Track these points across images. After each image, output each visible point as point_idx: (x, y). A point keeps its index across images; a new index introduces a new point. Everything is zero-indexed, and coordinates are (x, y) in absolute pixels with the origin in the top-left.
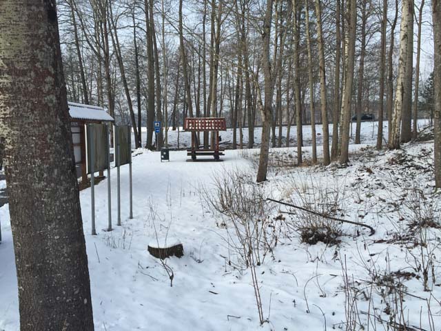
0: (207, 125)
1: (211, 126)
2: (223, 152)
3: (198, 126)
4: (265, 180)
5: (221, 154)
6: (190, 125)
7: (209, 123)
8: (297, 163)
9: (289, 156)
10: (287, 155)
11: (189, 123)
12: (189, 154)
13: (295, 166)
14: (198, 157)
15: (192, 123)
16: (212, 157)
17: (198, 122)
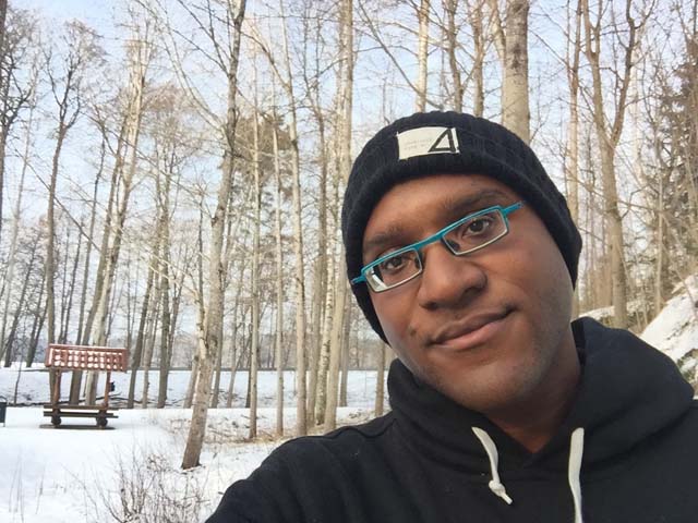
0: (91, 359)
1: (99, 362)
2: (115, 413)
3: (73, 361)
4: (198, 464)
5: (111, 416)
6: (58, 357)
7: (94, 356)
8: (247, 437)
9: (234, 424)
10: (230, 422)
11: (55, 354)
12: (46, 414)
13: (245, 441)
14: (65, 420)
15: (62, 355)
16: (93, 421)
17: (73, 354)
